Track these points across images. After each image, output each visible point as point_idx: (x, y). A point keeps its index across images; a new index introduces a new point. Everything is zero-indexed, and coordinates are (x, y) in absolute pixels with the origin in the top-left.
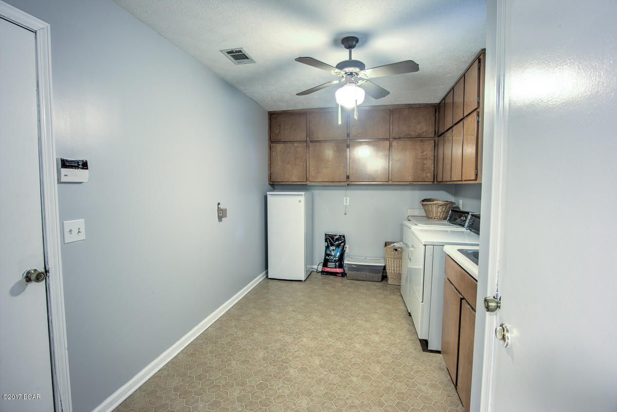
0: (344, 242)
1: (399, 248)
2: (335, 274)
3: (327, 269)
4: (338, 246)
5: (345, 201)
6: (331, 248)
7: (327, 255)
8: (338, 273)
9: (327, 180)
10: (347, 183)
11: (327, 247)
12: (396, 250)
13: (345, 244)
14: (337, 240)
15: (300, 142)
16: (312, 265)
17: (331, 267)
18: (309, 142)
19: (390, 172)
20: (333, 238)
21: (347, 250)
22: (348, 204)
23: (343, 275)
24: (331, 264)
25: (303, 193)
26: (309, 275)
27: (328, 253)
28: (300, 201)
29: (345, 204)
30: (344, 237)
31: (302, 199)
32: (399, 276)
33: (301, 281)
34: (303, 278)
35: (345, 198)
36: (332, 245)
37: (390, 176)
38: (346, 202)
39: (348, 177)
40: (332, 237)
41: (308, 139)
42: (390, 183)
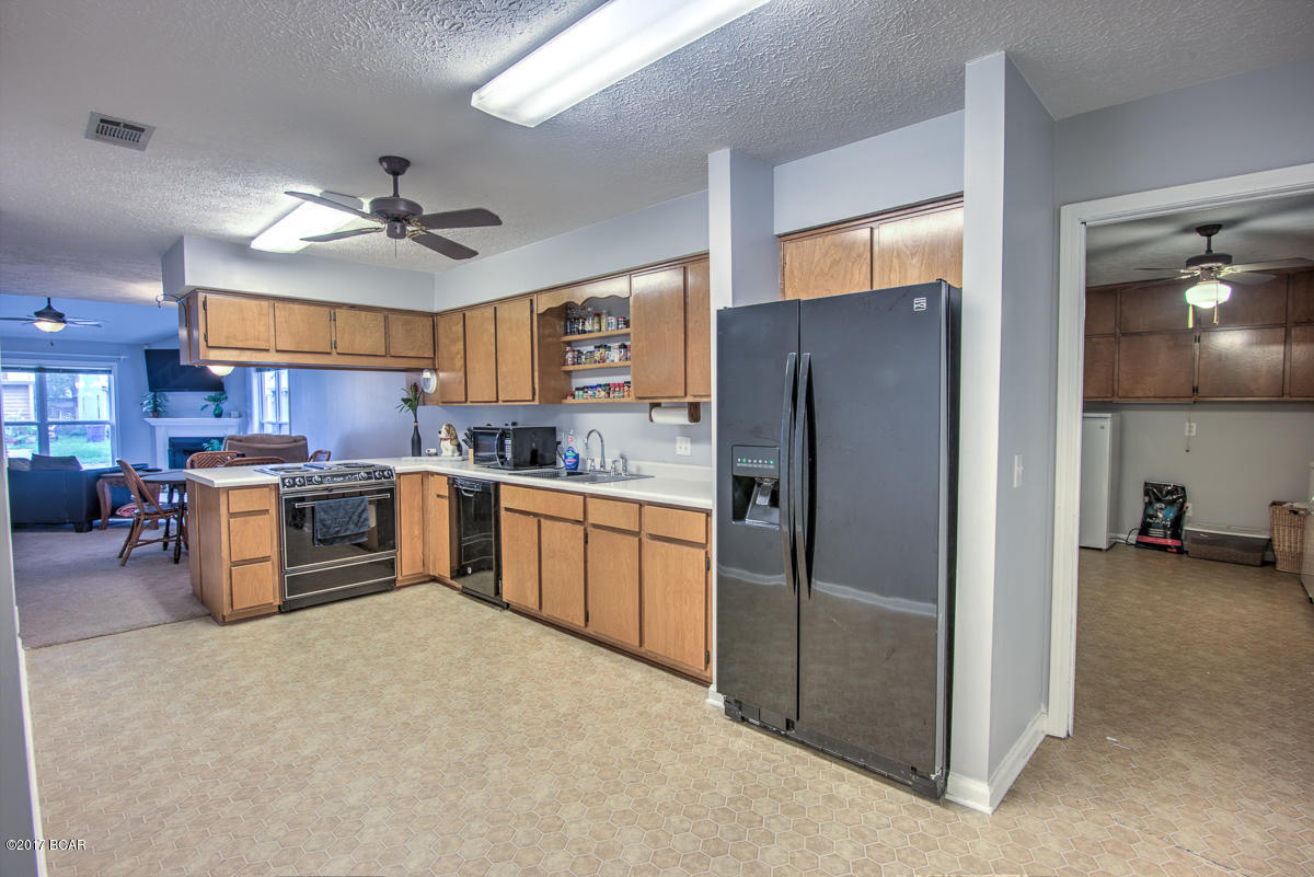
0: (1184, 497)
1: (1303, 509)
2: (1164, 548)
3: (1149, 540)
4: (1172, 503)
5: (1187, 429)
6: (1158, 505)
7: (1146, 515)
8: (1169, 547)
9: (1152, 394)
10: (1193, 399)
11: (1149, 505)
12: (1295, 513)
13: (1184, 502)
14: (1169, 493)
15: (1103, 335)
16: (1118, 532)
17: (1156, 536)
18: (1118, 335)
19: (1287, 379)
20: (1160, 491)
21: (1189, 513)
22: (1193, 434)
23: (1180, 551)
24: (1155, 532)
25: (1109, 415)
26: (1113, 546)
27: (1151, 512)
28: (1102, 427)
29: (1187, 434)
30: (1183, 489)
31: (1108, 424)
32: (1298, 557)
33: (1100, 550)
34: (1104, 546)
35: (1187, 424)
36: (1159, 500)
37: (1287, 386)
38: (1190, 432)
39: (1195, 390)
40: (1160, 487)
41: (1118, 330)
42: (1286, 398)
